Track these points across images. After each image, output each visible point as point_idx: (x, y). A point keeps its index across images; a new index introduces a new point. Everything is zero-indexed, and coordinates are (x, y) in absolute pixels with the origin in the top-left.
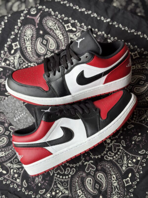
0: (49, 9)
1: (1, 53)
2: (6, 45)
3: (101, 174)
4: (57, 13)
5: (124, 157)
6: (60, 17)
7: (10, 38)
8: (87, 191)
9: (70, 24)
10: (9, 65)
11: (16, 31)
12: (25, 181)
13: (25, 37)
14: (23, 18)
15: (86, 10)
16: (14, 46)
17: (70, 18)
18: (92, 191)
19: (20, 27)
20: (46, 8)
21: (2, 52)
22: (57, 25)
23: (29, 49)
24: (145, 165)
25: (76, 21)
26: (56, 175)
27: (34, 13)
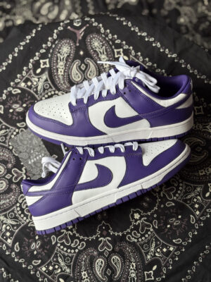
0: (99, 24)
1: (23, 70)
2: (31, 60)
3: (117, 258)
4: (108, 31)
5: (152, 242)
6: (110, 38)
7: (39, 52)
8: (94, 275)
9: (121, 50)
10: (30, 87)
11: (49, 44)
12: (18, 243)
13: (59, 55)
14: (62, 29)
15: (147, 36)
16: (42, 64)
17: (124, 42)
18: (101, 276)
19: (55, 40)
20: (95, 21)
21: (25, 68)
22: (104, 47)
23: (61, 72)
24: (177, 259)
25: (131, 48)
26: (59, 245)
27: (78, 25)
